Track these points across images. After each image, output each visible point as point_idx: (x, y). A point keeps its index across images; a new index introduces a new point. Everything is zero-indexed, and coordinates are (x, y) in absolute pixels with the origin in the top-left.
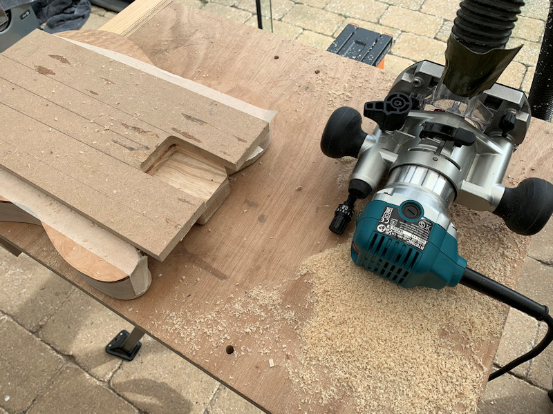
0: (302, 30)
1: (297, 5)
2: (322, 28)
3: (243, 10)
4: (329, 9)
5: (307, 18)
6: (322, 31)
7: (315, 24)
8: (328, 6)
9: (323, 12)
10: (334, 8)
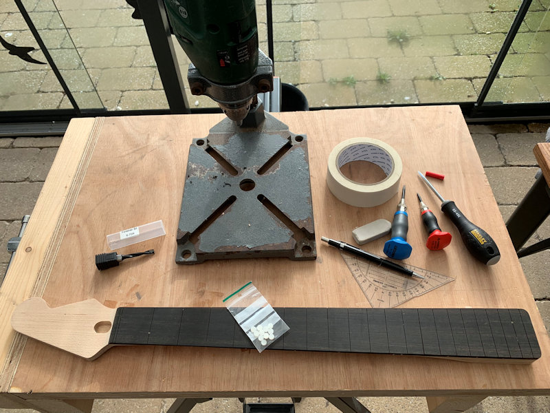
0: (121, 93)
1: (104, 71)
2: (139, 84)
3: (52, 92)
4: (137, 65)
5: (121, 80)
6: (140, 87)
7: (131, 83)
8: (134, 63)
9: (132, 69)
10: (141, 62)
